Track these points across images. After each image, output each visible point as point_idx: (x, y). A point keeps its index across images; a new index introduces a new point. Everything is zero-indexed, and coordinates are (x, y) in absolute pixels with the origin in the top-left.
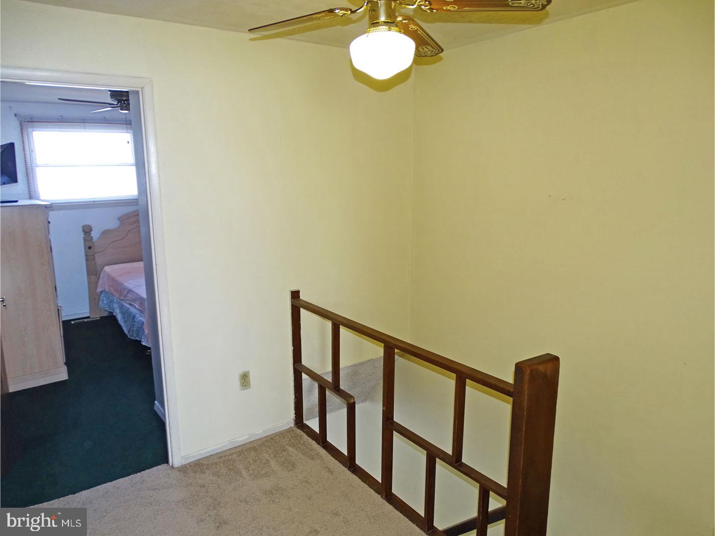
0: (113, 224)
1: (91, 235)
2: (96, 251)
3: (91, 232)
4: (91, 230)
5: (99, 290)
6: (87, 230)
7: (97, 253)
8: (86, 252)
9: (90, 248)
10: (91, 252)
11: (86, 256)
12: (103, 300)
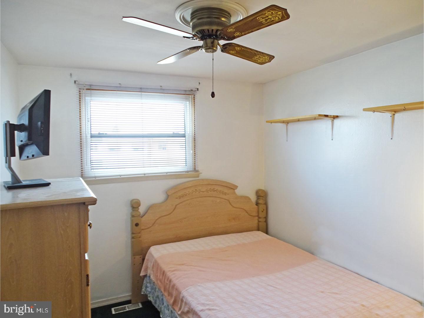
0: (159, 198)
1: (139, 210)
2: (143, 228)
3: (139, 207)
4: (140, 206)
5: (142, 274)
6: (135, 205)
7: (143, 230)
8: (132, 229)
9: (137, 225)
10: (137, 229)
11: (133, 233)
12: (146, 287)
